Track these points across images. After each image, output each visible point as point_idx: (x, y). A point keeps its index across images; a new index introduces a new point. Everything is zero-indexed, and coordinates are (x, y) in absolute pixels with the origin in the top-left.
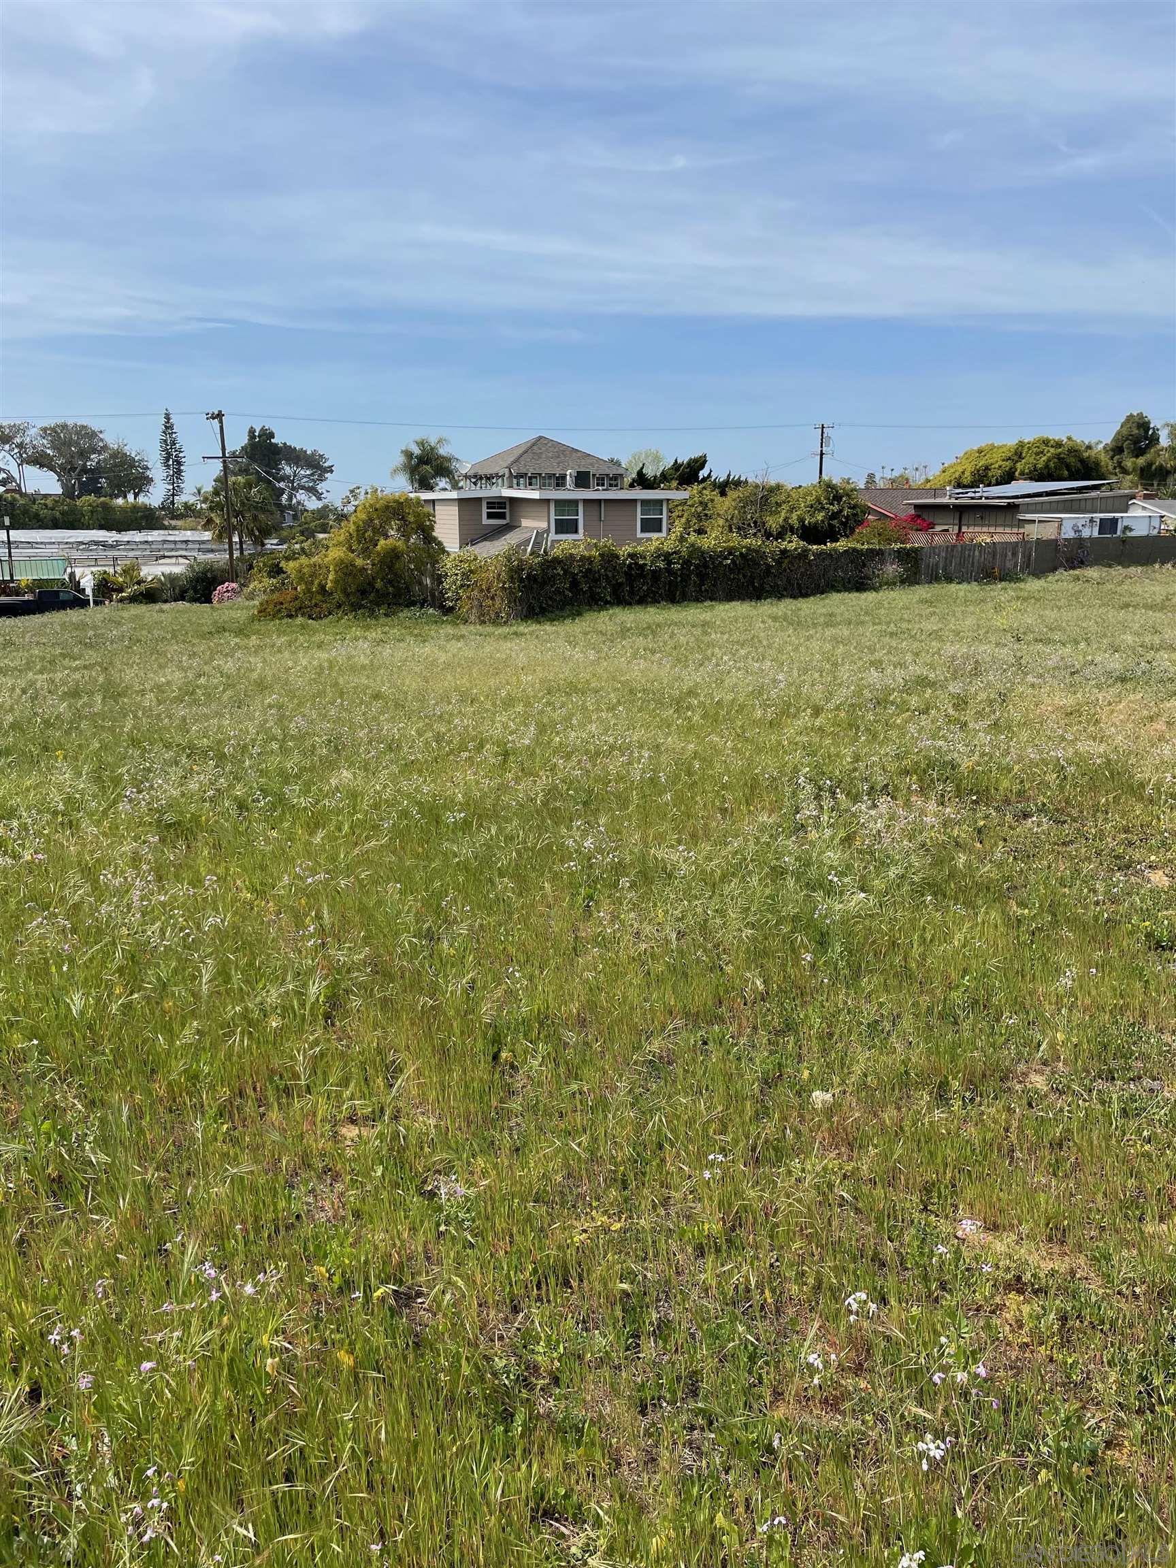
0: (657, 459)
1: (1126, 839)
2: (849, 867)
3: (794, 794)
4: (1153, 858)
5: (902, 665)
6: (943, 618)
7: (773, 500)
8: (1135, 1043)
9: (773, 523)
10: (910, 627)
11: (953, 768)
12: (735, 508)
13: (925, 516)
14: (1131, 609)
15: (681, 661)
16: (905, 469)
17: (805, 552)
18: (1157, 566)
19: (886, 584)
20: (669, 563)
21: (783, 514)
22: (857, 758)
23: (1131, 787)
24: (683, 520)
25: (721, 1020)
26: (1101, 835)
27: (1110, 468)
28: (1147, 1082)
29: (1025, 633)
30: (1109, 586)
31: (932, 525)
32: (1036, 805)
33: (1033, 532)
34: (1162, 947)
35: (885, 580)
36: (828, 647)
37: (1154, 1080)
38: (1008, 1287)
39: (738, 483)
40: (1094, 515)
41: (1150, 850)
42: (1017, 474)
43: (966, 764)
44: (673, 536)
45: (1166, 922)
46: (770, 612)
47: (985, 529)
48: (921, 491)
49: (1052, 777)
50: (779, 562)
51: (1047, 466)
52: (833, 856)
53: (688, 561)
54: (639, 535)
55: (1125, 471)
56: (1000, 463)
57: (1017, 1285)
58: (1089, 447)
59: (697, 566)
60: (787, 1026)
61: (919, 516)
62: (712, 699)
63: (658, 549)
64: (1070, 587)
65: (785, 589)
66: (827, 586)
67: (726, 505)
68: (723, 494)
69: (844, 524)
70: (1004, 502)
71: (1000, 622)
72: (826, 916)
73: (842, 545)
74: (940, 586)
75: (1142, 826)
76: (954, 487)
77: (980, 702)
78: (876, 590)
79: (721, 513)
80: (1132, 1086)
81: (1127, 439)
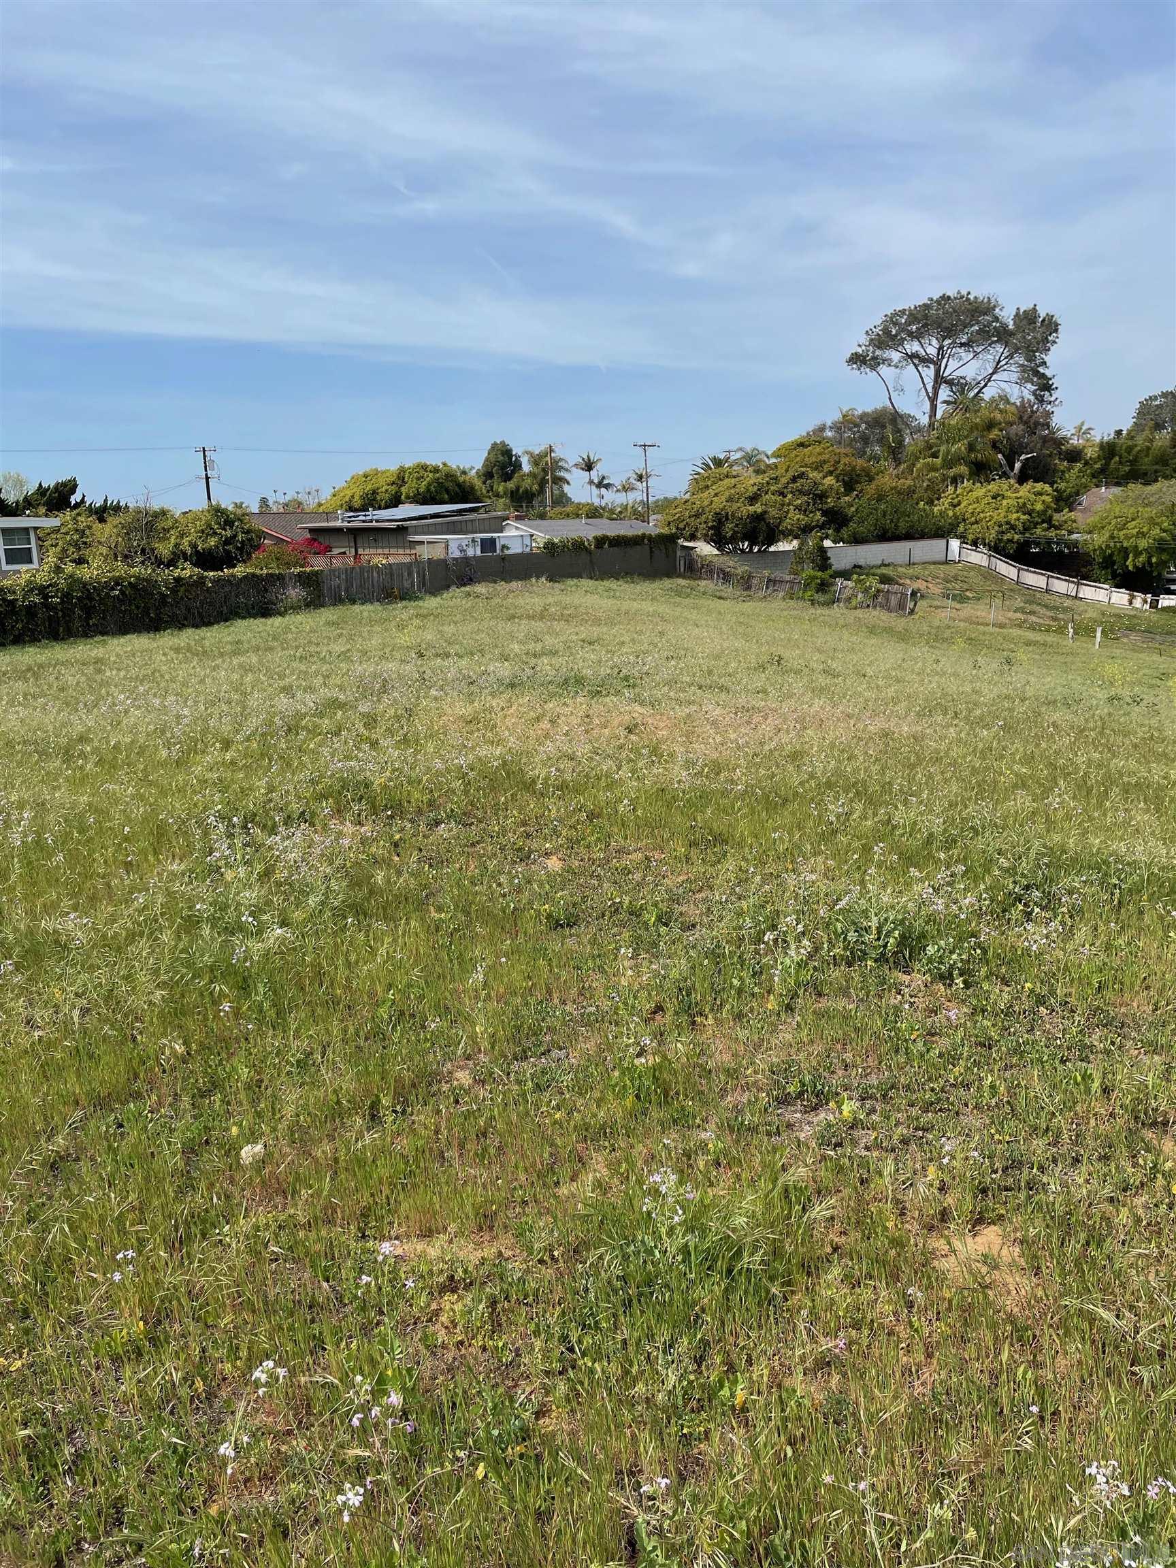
0: (19, 483)
1: (525, 831)
2: (268, 903)
3: (206, 834)
4: (547, 845)
5: (310, 689)
6: (350, 638)
7: (159, 526)
8: (544, 1019)
9: (164, 549)
10: (318, 649)
11: (367, 786)
12: (118, 535)
13: (321, 539)
14: (517, 620)
15: (70, 705)
16: (298, 493)
17: (202, 579)
18: (533, 580)
19: (292, 608)
20: (46, 597)
21: (173, 539)
22: (271, 789)
23: (524, 783)
24: (58, 549)
25: (137, 1096)
26: (503, 831)
27: (484, 491)
28: (555, 1053)
29: (426, 649)
30: (497, 600)
31: (328, 549)
32: (445, 812)
33: (425, 553)
34: (561, 925)
35: (289, 604)
36: (235, 677)
37: (560, 1050)
38: (443, 1290)
39: (117, 509)
40: (475, 536)
41: (545, 839)
42: (403, 497)
43: (378, 781)
44: (46, 567)
45: (562, 902)
46: (171, 643)
47: (380, 551)
48: (315, 515)
49: (457, 784)
50: (174, 591)
51: (428, 490)
52: (251, 896)
53: (68, 594)
54: (5, 567)
55: (498, 495)
56: (386, 487)
57: (451, 1285)
58: (464, 473)
59: (79, 599)
60: (213, 1084)
61: (315, 540)
62: (108, 743)
63: (29, 582)
64: (464, 602)
65: (186, 619)
66: (231, 613)
67: (106, 531)
68: (102, 520)
69: (241, 549)
70: (393, 525)
71: (404, 639)
72: (245, 960)
73: (240, 571)
74: (345, 608)
75: (536, 817)
76: (347, 511)
77: (389, 719)
78: (282, 614)
79: (103, 540)
80: (543, 1060)
81: (495, 465)
